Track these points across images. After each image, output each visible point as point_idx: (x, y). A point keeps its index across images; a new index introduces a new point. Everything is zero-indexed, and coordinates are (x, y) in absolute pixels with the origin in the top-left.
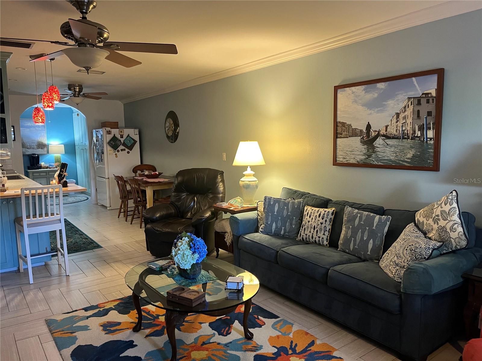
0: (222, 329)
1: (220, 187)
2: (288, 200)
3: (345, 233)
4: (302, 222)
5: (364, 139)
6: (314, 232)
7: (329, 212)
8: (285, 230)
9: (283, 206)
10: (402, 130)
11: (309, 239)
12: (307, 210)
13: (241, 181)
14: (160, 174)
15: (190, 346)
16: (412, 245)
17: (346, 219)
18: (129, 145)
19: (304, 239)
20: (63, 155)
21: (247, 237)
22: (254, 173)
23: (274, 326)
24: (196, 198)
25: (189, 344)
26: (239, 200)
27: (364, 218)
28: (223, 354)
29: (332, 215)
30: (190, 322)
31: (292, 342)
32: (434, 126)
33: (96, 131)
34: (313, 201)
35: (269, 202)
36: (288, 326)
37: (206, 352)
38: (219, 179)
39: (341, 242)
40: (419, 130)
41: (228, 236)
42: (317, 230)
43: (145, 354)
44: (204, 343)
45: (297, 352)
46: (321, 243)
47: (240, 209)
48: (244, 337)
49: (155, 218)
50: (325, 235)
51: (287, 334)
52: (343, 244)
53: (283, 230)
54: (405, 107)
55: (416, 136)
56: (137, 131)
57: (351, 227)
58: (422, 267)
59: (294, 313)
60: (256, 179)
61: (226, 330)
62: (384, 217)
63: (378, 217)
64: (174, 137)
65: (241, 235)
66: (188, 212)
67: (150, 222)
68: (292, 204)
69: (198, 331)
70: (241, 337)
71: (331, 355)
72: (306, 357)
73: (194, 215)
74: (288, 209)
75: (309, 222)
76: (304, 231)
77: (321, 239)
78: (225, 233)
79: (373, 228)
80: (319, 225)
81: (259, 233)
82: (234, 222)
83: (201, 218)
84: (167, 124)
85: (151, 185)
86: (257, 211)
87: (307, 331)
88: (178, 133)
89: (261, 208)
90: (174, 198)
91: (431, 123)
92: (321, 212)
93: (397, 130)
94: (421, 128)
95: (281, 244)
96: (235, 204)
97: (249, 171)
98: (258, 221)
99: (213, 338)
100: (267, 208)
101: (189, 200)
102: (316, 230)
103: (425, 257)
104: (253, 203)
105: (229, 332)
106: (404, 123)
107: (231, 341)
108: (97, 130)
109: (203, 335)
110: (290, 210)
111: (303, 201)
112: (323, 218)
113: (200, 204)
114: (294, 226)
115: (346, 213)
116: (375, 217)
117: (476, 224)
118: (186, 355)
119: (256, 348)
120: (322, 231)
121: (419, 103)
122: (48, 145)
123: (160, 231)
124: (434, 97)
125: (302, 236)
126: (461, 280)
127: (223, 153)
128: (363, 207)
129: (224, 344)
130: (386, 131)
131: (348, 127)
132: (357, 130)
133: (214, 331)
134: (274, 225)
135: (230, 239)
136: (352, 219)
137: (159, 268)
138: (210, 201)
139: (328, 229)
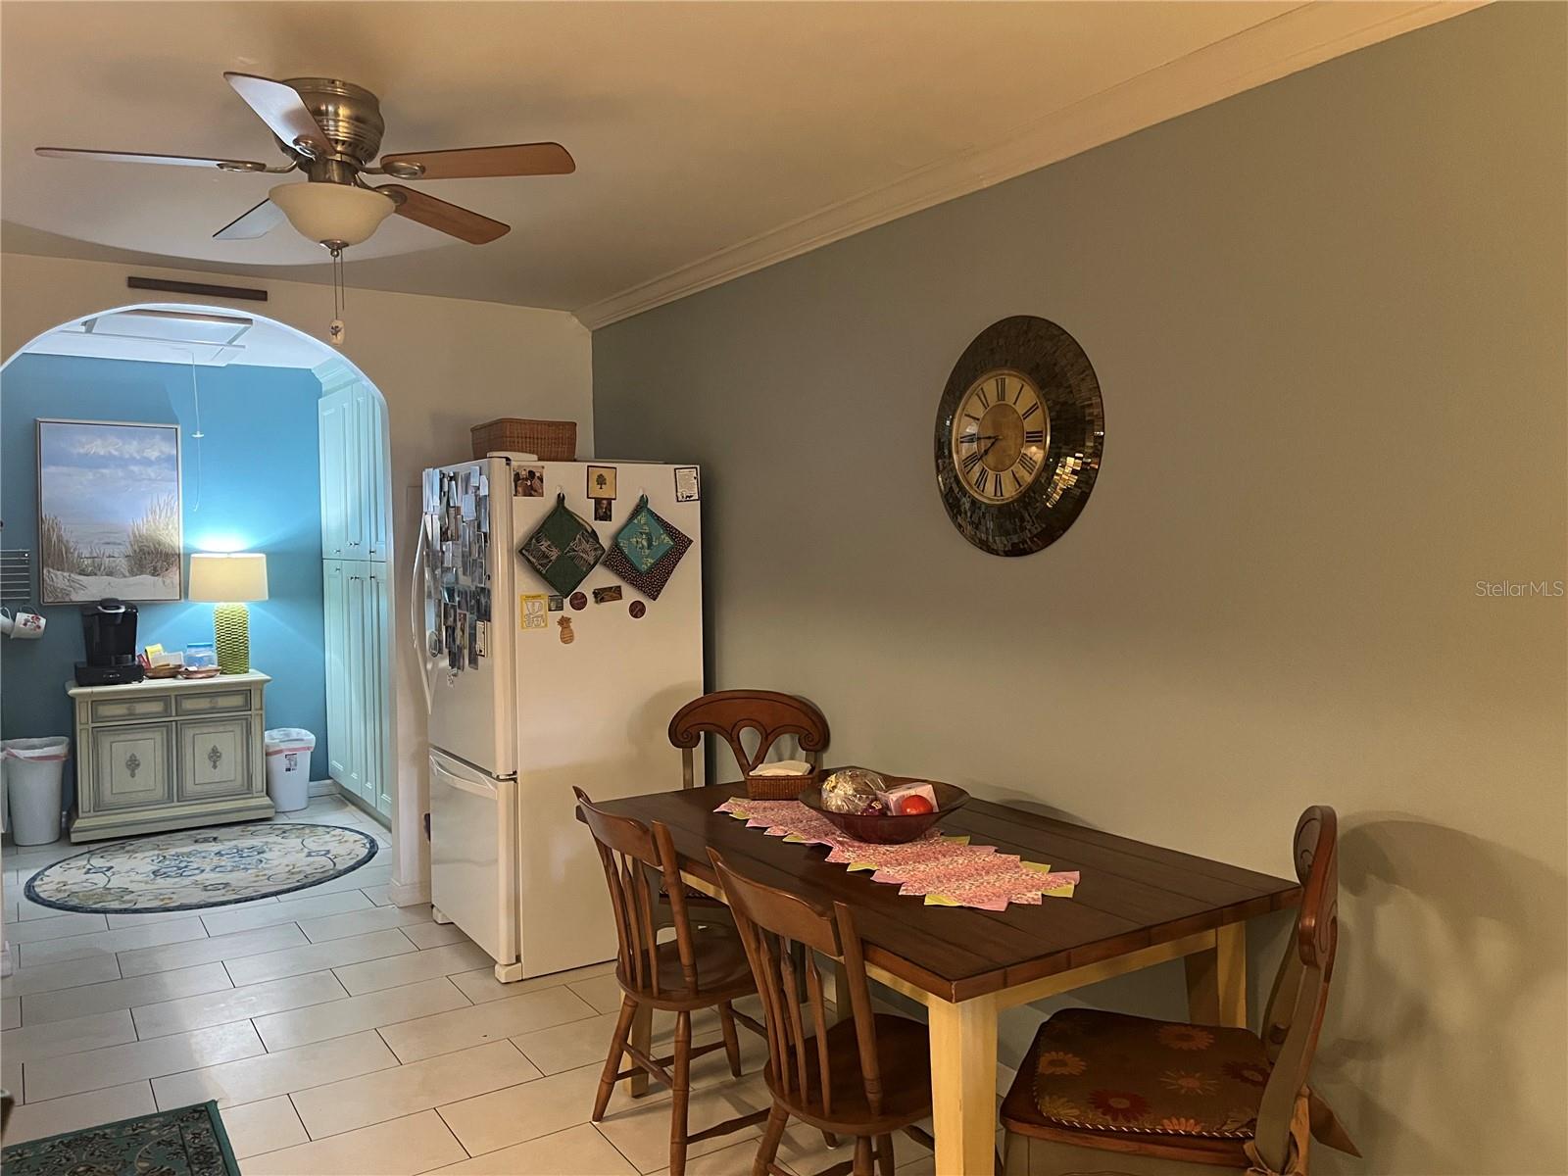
18: (646, 563)
20: (261, 604)
33: (443, 476)
56: (689, 479)
84: (974, 419)
108: (450, 470)
122: (188, 556)
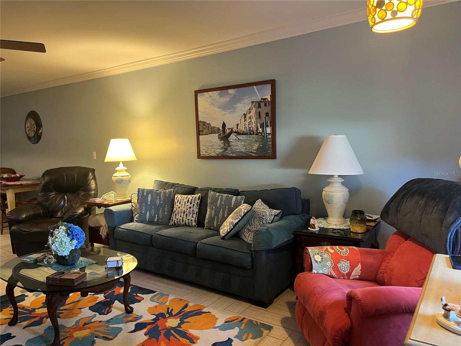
0: (103, 310)
1: (92, 184)
2: (160, 191)
3: (209, 213)
4: (173, 209)
5: (221, 136)
6: (184, 216)
7: (196, 197)
8: (158, 217)
9: (155, 196)
10: (249, 128)
11: (180, 222)
12: (177, 197)
13: (114, 176)
14: (21, 176)
15: (72, 329)
16: (261, 214)
17: (210, 201)
19: (176, 222)
21: (122, 226)
22: (126, 168)
23: (152, 299)
24: (67, 196)
25: (70, 327)
26: (113, 195)
27: (224, 199)
28: (106, 328)
29: (198, 200)
30: (69, 310)
31: (168, 308)
32: (271, 124)
34: (182, 190)
35: (142, 194)
36: (164, 297)
37: (89, 330)
38: (90, 177)
39: (207, 221)
40: (260, 128)
41: (103, 229)
42: (187, 214)
43: (26, 341)
44: (85, 324)
45: (173, 315)
46: (191, 225)
47: (114, 202)
48: (125, 312)
49: (20, 219)
50: (193, 217)
51: (163, 303)
52: (208, 223)
53: (156, 217)
54: (250, 109)
55: (259, 132)
57: (214, 207)
58: (265, 229)
59: (170, 287)
60: (129, 174)
61: (107, 309)
62: (239, 197)
63: (234, 197)
64: (37, 138)
65: (116, 226)
66: (58, 211)
67: (15, 223)
68: (164, 194)
69: (78, 316)
70: (122, 313)
71: (201, 312)
72: (181, 317)
73: (65, 214)
74: (160, 198)
75: (179, 208)
76: (176, 216)
77: (190, 221)
78: (100, 227)
79: (231, 206)
80: (188, 209)
81: (134, 222)
82: (109, 214)
83: (73, 214)
84: (28, 125)
85: (13, 188)
86: (131, 203)
87: (181, 298)
88: (41, 133)
89: (135, 200)
90: (41, 198)
91: (269, 122)
92: (189, 198)
93: (245, 127)
94: (262, 126)
95: (155, 229)
96: (109, 198)
97: (121, 167)
98: (132, 212)
99: (95, 318)
100: (141, 199)
101: (58, 199)
102: (185, 214)
103: (269, 222)
104: (126, 197)
105: (110, 311)
106: (250, 122)
107: (113, 317)
109: (84, 318)
110: (162, 199)
111: (174, 190)
112: (191, 203)
113: (71, 203)
114: (166, 213)
115: (209, 197)
116: (233, 197)
117: (302, 196)
118: (68, 336)
119: (136, 319)
120: (190, 214)
121: (259, 106)
123: (28, 231)
124: (270, 102)
125: (173, 221)
126: (292, 236)
127: (93, 152)
128: (222, 191)
129: (105, 321)
130: (237, 128)
131: (208, 125)
132: (215, 128)
133: (94, 312)
134: (148, 213)
135: (105, 232)
136: (215, 201)
137: (34, 260)
138: (82, 198)
139: (195, 212)
